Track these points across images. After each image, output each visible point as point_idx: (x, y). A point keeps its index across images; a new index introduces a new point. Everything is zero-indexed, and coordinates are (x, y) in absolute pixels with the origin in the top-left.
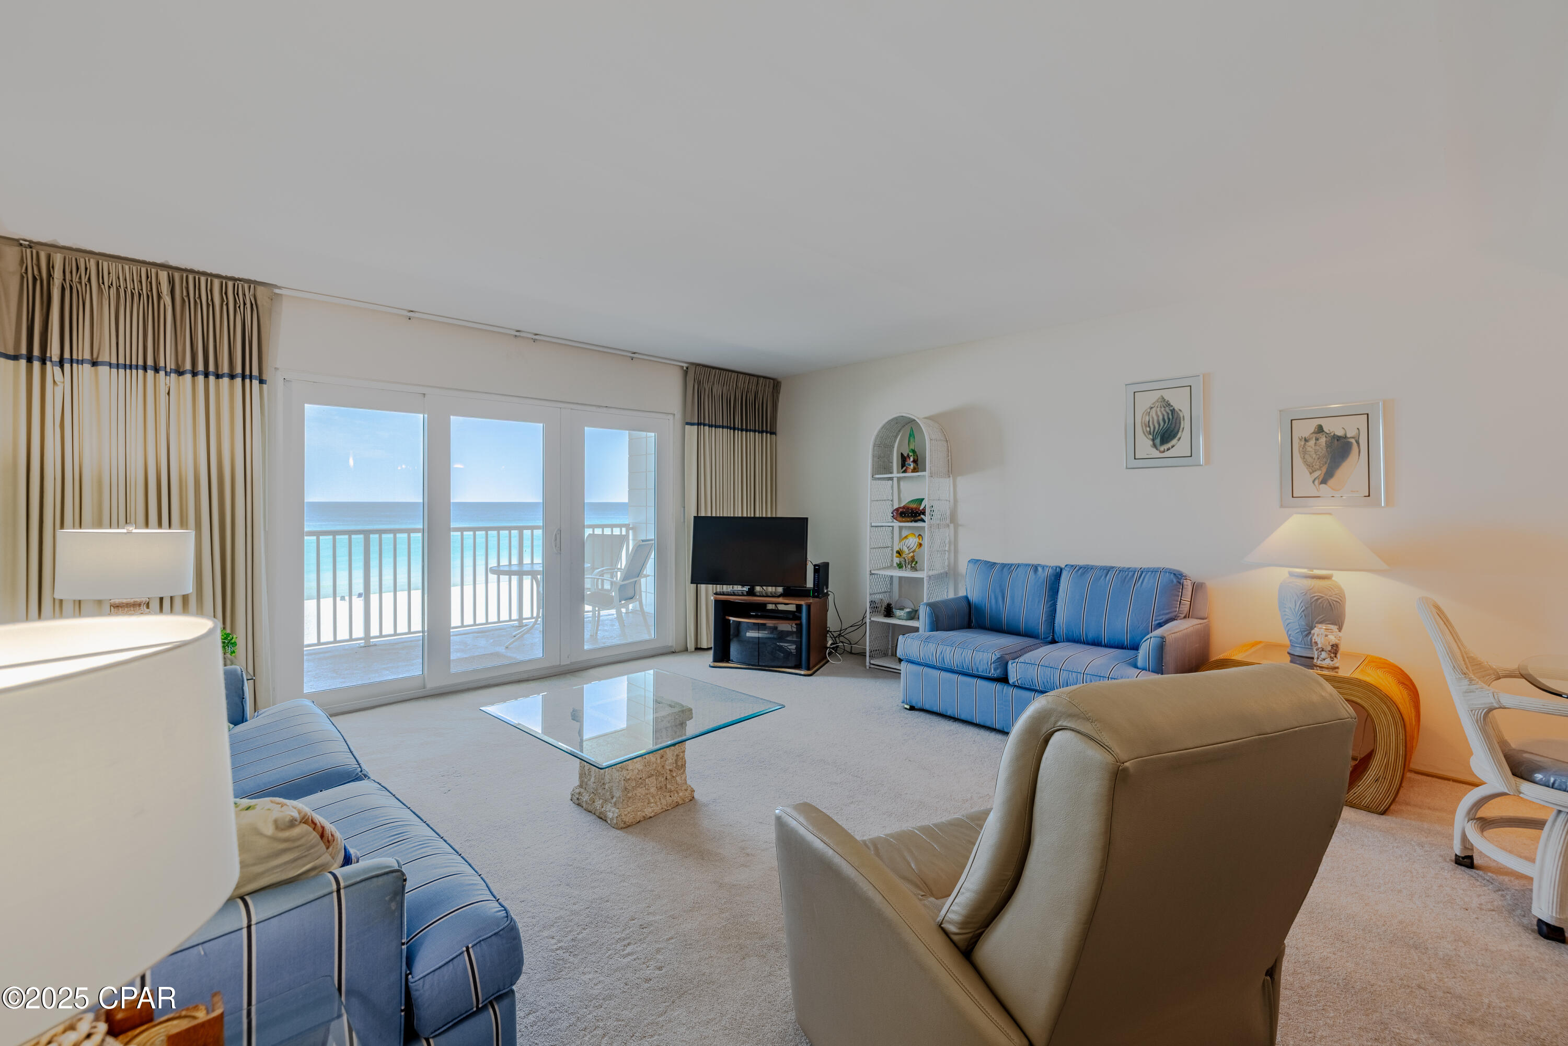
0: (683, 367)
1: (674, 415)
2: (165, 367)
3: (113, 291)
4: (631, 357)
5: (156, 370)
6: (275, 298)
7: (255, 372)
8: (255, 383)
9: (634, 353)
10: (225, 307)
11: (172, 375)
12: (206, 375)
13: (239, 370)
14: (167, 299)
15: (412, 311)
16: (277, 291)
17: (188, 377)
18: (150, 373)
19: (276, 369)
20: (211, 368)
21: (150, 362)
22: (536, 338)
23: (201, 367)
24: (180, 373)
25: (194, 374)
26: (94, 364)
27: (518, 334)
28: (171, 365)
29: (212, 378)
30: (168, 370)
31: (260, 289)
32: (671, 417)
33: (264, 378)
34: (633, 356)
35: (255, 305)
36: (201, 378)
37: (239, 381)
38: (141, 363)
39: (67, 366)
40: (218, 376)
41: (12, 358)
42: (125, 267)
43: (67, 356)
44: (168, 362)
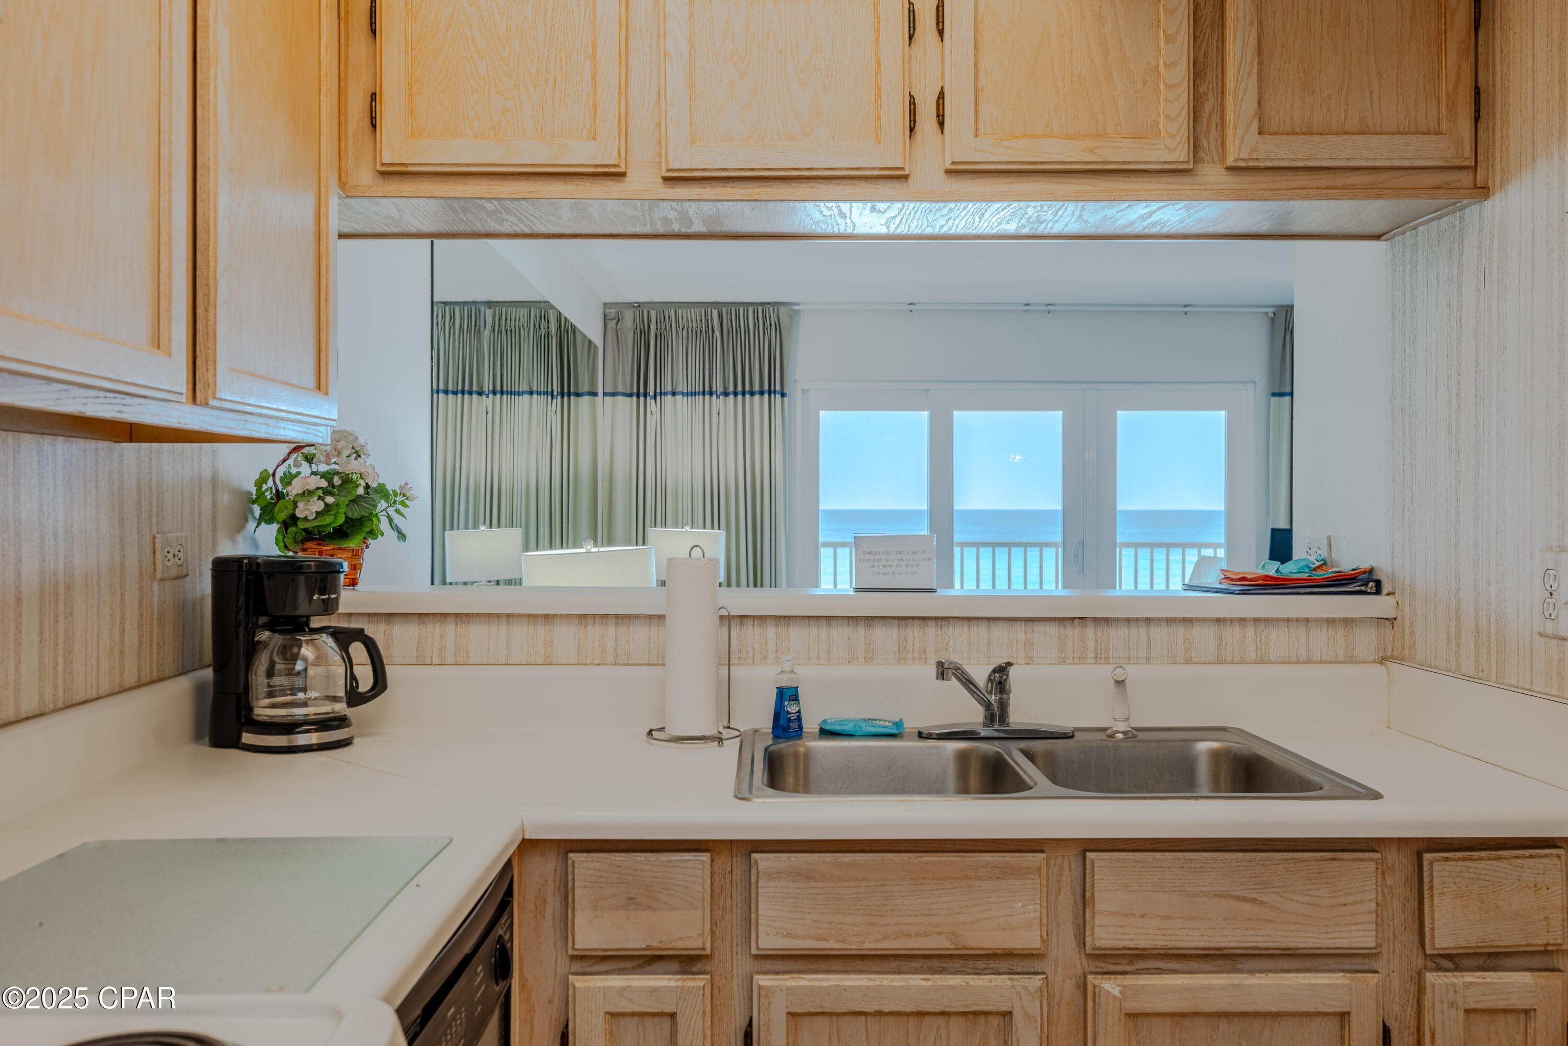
0: (1267, 314)
1: (1255, 383)
2: (717, 391)
3: (685, 330)
4: (1183, 312)
5: (711, 394)
6: (794, 315)
7: (778, 388)
8: (778, 396)
9: (1185, 306)
10: (757, 331)
11: (721, 397)
12: (744, 394)
13: (766, 387)
14: (717, 333)
15: (912, 304)
16: (796, 308)
17: (731, 397)
18: (707, 397)
19: (796, 381)
20: (747, 388)
21: (707, 389)
22: (1050, 308)
23: (740, 389)
24: (726, 394)
25: (736, 394)
26: (674, 394)
27: (1026, 308)
28: (720, 389)
29: (747, 396)
30: (718, 393)
31: (782, 309)
32: (1250, 387)
33: (785, 392)
34: (1186, 309)
35: (778, 326)
36: (740, 397)
37: (766, 396)
38: (701, 390)
39: (658, 398)
40: (752, 394)
41: (631, 395)
42: (693, 311)
43: (658, 390)
44: (718, 387)
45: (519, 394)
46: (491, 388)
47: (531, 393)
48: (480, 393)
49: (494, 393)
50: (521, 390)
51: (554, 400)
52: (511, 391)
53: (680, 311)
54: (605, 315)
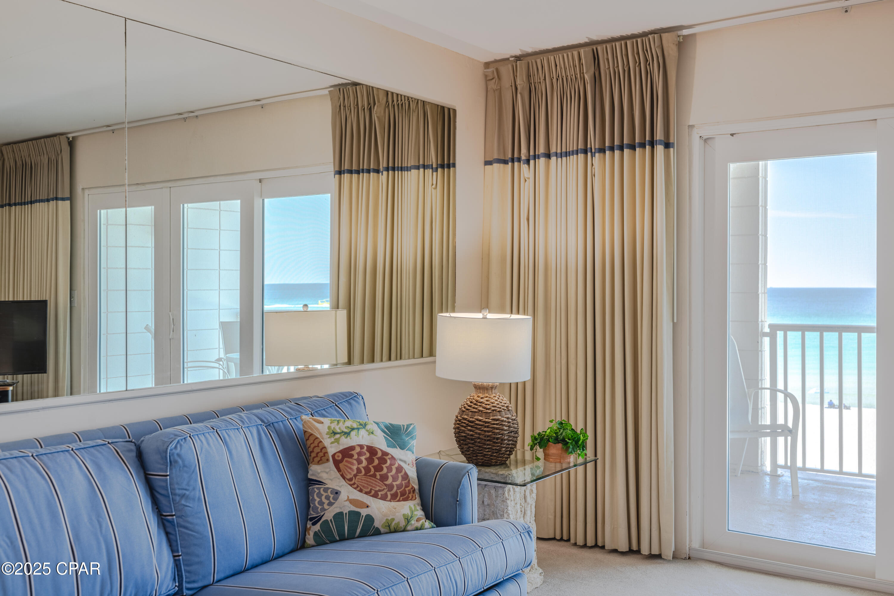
2: (592, 148)
3: (559, 80)
6: (682, 42)
7: (662, 137)
8: (662, 148)
10: (637, 69)
11: (597, 155)
12: (622, 149)
18: (582, 156)
19: (691, 127)
20: (626, 140)
21: (582, 147)
23: (617, 142)
24: (602, 150)
25: (612, 150)
26: (548, 156)
29: (626, 151)
30: (594, 150)
31: (667, 38)
33: (671, 141)
35: (661, 59)
36: (617, 153)
38: (576, 149)
39: (532, 162)
40: (633, 147)
41: (505, 162)
42: (565, 55)
43: (532, 153)
44: (594, 142)
45: (408, 169)
46: (385, 165)
47: (418, 168)
48: (377, 171)
49: (387, 169)
50: (409, 165)
51: (435, 174)
52: (402, 167)
53: (552, 58)
54: (486, 76)
